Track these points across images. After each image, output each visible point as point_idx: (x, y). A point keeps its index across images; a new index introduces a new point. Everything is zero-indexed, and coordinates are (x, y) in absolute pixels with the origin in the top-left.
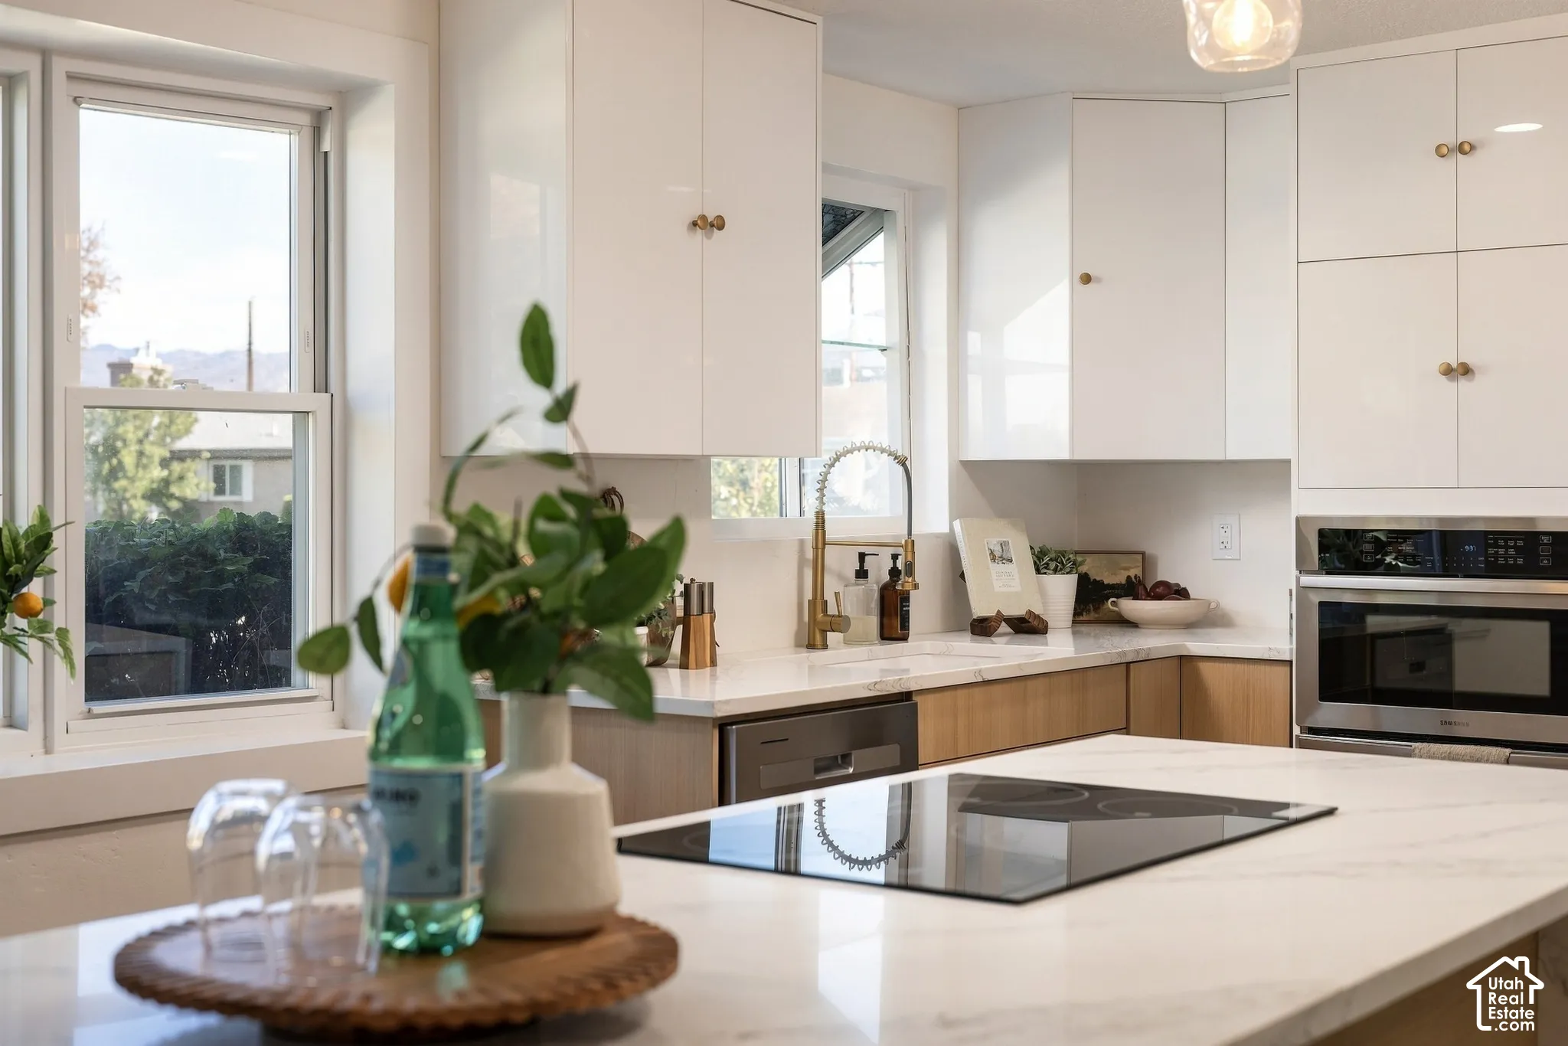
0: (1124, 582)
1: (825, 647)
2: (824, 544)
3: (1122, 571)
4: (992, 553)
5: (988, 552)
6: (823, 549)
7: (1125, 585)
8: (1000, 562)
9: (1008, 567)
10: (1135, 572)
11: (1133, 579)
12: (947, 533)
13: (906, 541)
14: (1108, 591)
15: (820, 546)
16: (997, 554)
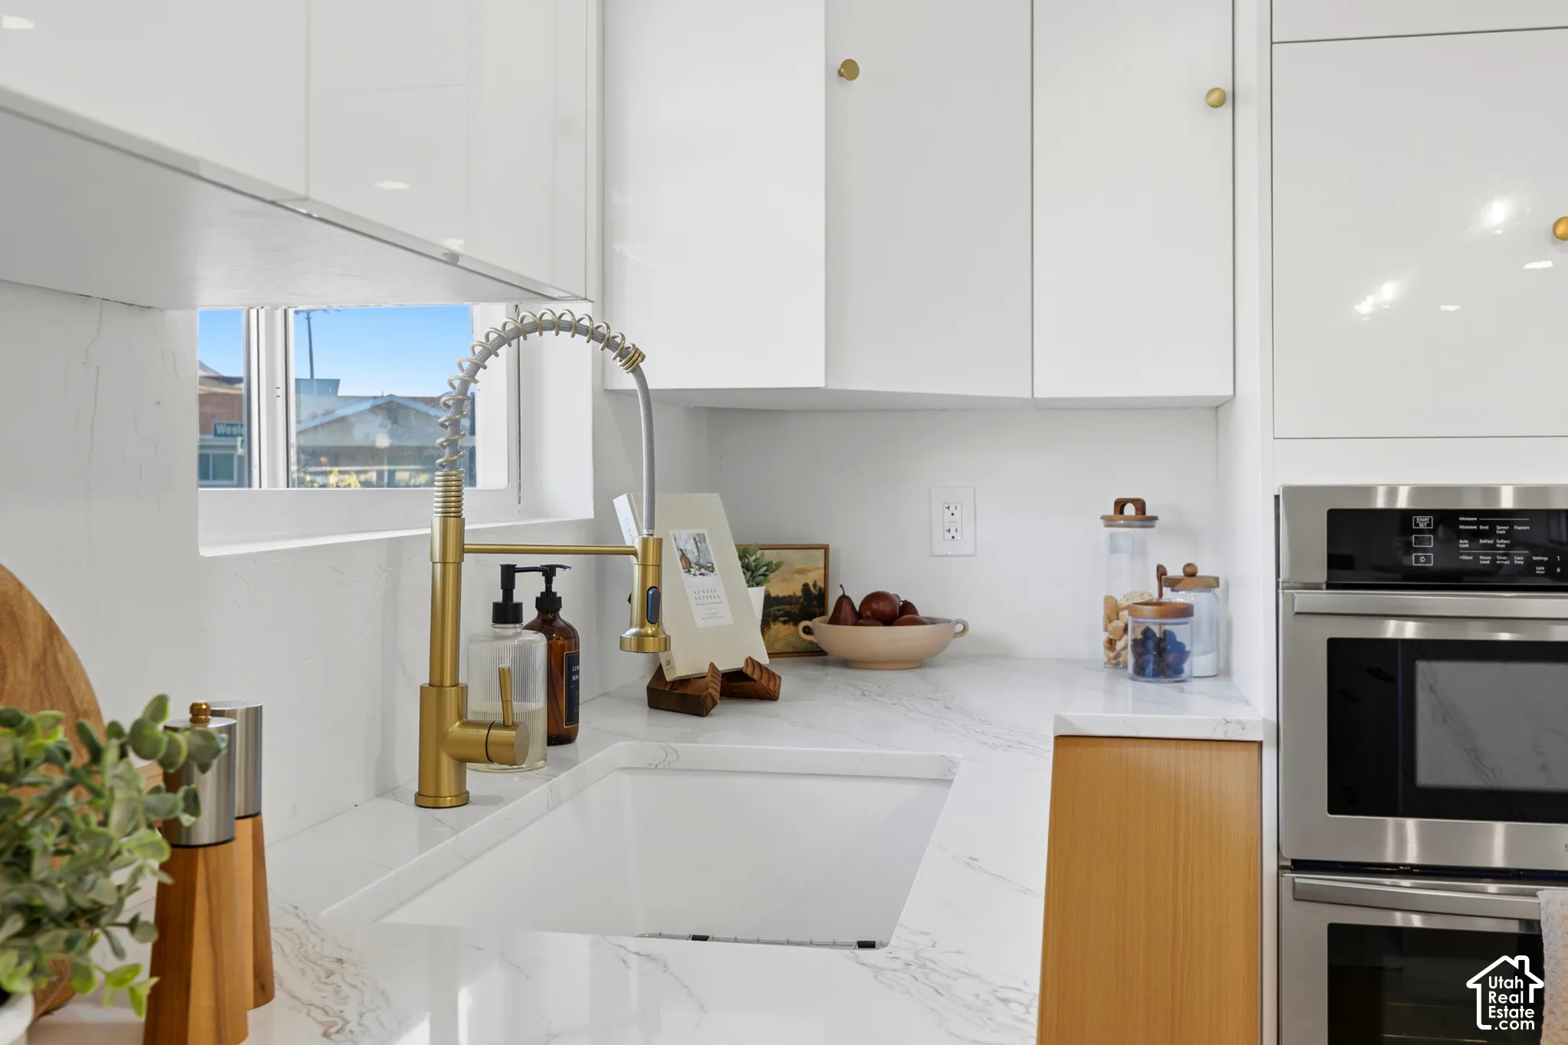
0: (799, 593)
1: (463, 799)
2: (462, 550)
3: (796, 575)
4: (684, 557)
5: (678, 555)
6: (458, 564)
7: (800, 597)
8: (698, 573)
9: (709, 580)
10: (814, 577)
11: (812, 588)
12: (591, 520)
13: (645, 542)
14: (776, 608)
15: (451, 558)
16: (692, 557)
